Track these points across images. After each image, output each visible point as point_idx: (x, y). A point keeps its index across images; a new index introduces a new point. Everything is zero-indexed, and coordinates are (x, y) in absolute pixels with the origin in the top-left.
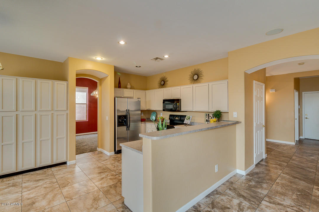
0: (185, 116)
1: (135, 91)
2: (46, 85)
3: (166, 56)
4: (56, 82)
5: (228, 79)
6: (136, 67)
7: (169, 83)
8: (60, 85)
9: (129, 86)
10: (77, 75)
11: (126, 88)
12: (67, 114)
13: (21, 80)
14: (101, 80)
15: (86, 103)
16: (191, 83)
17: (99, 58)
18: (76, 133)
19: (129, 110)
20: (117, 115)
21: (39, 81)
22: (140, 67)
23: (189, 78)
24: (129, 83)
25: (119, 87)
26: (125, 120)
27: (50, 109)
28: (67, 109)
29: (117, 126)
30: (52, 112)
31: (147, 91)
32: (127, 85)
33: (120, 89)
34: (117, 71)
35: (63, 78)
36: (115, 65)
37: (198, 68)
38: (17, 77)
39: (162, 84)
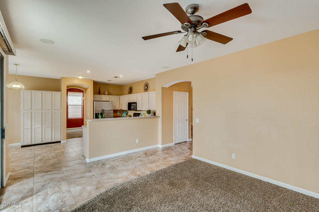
0: (140, 114)
1: (111, 96)
2: (48, 94)
3: (121, 76)
4: (54, 93)
5: (155, 90)
7: (134, 91)
8: (57, 94)
9: (106, 93)
10: (67, 87)
11: (105, 94)
12: (61, 112)
13: (33, 92)
14: (86, 89)
15: (81, 104)
16: (144, 91)
17: (80, 77)
18: (67, 128)
19: (104, 109)
20: (95, 113)
21: (44, 92)
23: (143, 89)
24: (106, 91)
25: (99, 94)
27: (50, 108)
28: (61, 109)
30: (52, 110)
31: (120, 96)
32: (105, 92)
33: (99, 95)
34: (95, 83)
35: (58, 90)
36: (94, 80)
38: (32, 91)
39: (130, 91)
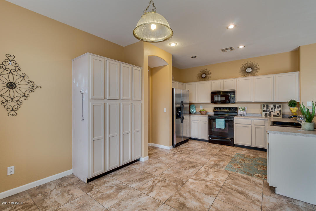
6: (192, 57)
12: (142, 104)
13: (108, 61)
14: (152, 69)
19: (182, 102)
20: (176, 107)
22: (196, 57)
23: (240, 71)
26: (180, 112)
27: (129, 97)
28: (142, 98)
29: (176, 119)
30: (131, 101)
36: (172, 54)
37: (252, 61)
38: (105, 58)
39: (203, 77)
